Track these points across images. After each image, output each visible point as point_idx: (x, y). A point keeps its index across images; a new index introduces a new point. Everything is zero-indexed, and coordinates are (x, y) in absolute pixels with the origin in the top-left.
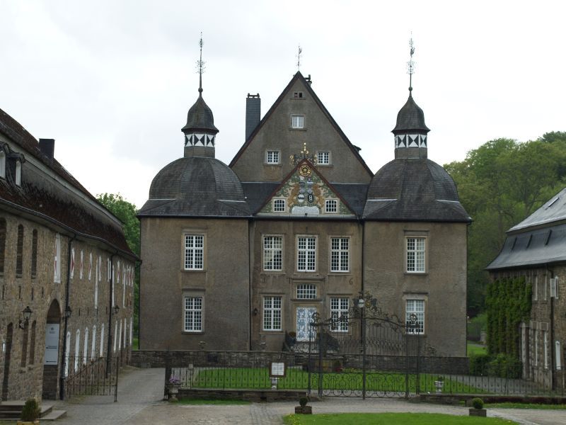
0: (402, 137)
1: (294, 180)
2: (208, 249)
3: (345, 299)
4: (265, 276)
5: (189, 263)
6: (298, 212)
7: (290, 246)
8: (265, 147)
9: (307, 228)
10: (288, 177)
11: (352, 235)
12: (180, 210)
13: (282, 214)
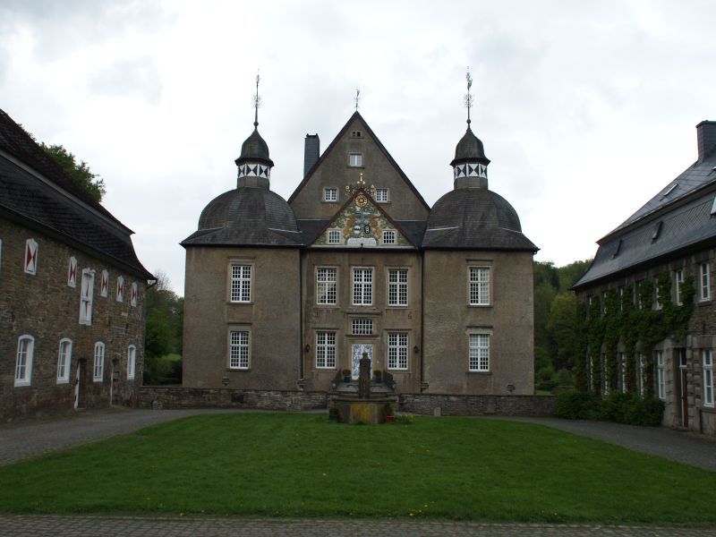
0: (461, 167)
1: (350, 211)
2: (256, 280)
3: (403, 335)
4: (319, 311)
5: (236, 295)
6: (353, 243)
7: (345, 279)
8: (322, 184)
9: (363, 259)
10: (344, 208)
11: (411, 266)
12: (226, 239)
13: (337, 245)
